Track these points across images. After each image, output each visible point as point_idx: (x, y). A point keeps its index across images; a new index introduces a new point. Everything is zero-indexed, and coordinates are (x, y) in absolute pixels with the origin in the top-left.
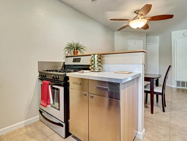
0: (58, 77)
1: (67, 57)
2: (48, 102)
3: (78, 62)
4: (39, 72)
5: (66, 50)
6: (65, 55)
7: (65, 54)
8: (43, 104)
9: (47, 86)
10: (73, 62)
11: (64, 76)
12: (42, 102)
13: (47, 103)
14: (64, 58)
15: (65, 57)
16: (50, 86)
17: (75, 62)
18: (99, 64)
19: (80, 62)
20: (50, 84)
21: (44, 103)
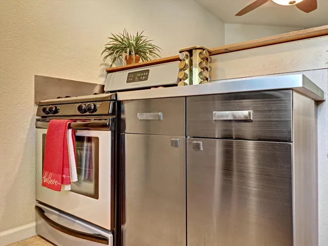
0: (95, 105)
1: (109, 72)
2: (64, 176)
3: (142, 80)
4: (36, 103)
5: (106, 53)
6: (104, 67)
7: (106, 65)
8: (50, 182)
9: (62, 132)
10: (128, 82)
11: (111, 100)
12: (47, 177)
13: (62, 178)
14: (101, 76)
15: (105, 72)
16: (70, 131)
17: (134, 81)
18: (206, 74)
19: (146, 79)
20: (69, 127)
21: (53, 178)
